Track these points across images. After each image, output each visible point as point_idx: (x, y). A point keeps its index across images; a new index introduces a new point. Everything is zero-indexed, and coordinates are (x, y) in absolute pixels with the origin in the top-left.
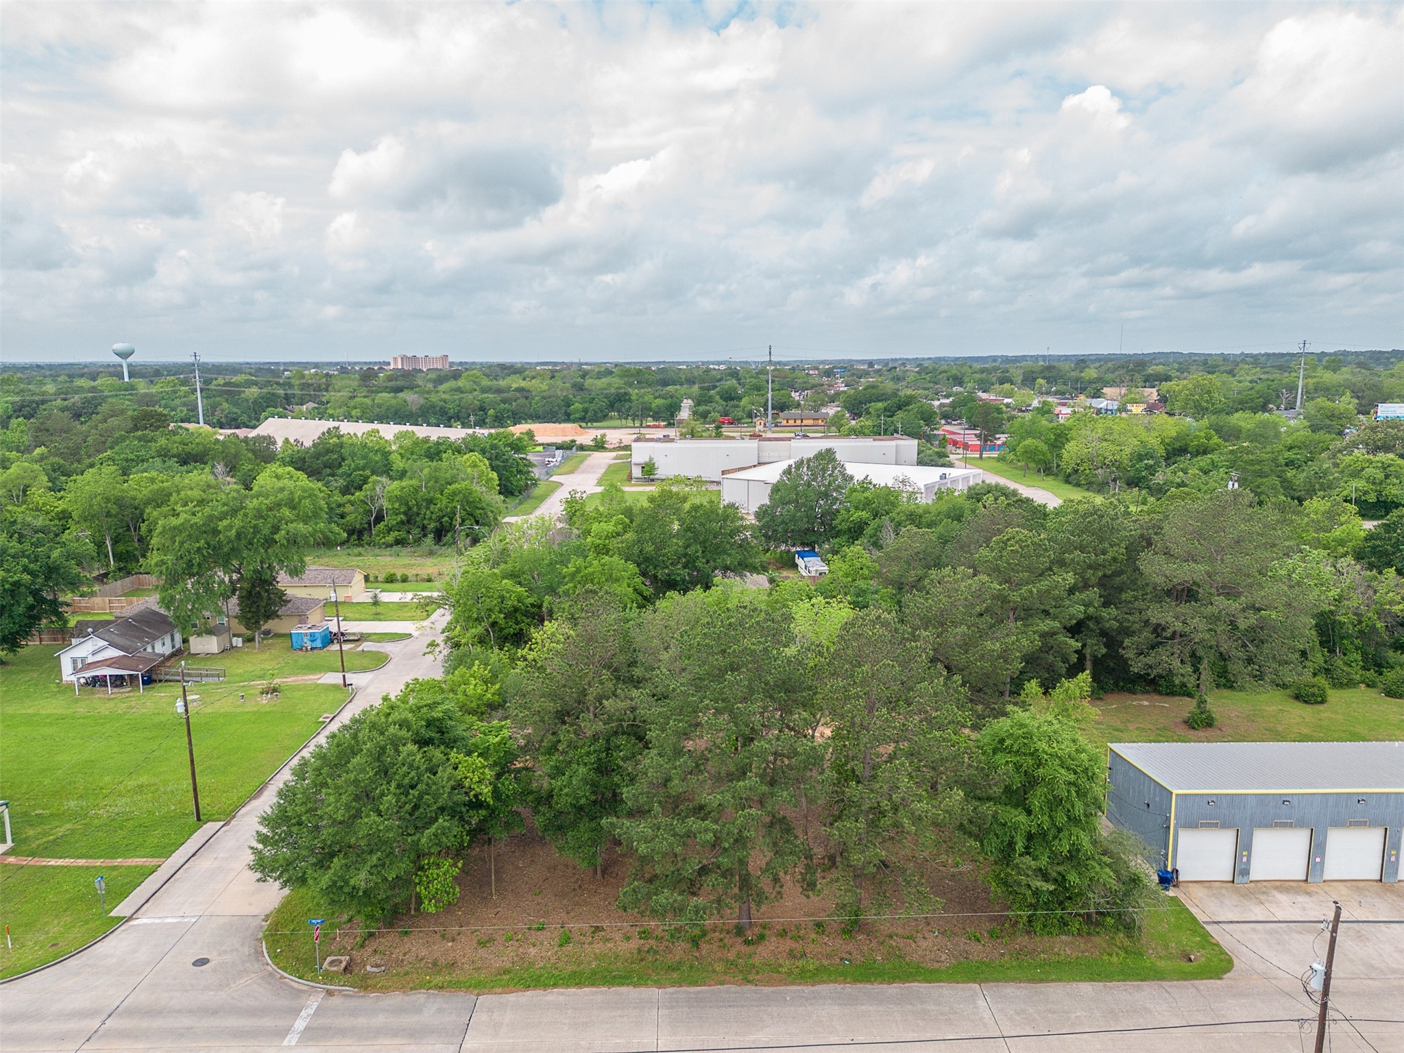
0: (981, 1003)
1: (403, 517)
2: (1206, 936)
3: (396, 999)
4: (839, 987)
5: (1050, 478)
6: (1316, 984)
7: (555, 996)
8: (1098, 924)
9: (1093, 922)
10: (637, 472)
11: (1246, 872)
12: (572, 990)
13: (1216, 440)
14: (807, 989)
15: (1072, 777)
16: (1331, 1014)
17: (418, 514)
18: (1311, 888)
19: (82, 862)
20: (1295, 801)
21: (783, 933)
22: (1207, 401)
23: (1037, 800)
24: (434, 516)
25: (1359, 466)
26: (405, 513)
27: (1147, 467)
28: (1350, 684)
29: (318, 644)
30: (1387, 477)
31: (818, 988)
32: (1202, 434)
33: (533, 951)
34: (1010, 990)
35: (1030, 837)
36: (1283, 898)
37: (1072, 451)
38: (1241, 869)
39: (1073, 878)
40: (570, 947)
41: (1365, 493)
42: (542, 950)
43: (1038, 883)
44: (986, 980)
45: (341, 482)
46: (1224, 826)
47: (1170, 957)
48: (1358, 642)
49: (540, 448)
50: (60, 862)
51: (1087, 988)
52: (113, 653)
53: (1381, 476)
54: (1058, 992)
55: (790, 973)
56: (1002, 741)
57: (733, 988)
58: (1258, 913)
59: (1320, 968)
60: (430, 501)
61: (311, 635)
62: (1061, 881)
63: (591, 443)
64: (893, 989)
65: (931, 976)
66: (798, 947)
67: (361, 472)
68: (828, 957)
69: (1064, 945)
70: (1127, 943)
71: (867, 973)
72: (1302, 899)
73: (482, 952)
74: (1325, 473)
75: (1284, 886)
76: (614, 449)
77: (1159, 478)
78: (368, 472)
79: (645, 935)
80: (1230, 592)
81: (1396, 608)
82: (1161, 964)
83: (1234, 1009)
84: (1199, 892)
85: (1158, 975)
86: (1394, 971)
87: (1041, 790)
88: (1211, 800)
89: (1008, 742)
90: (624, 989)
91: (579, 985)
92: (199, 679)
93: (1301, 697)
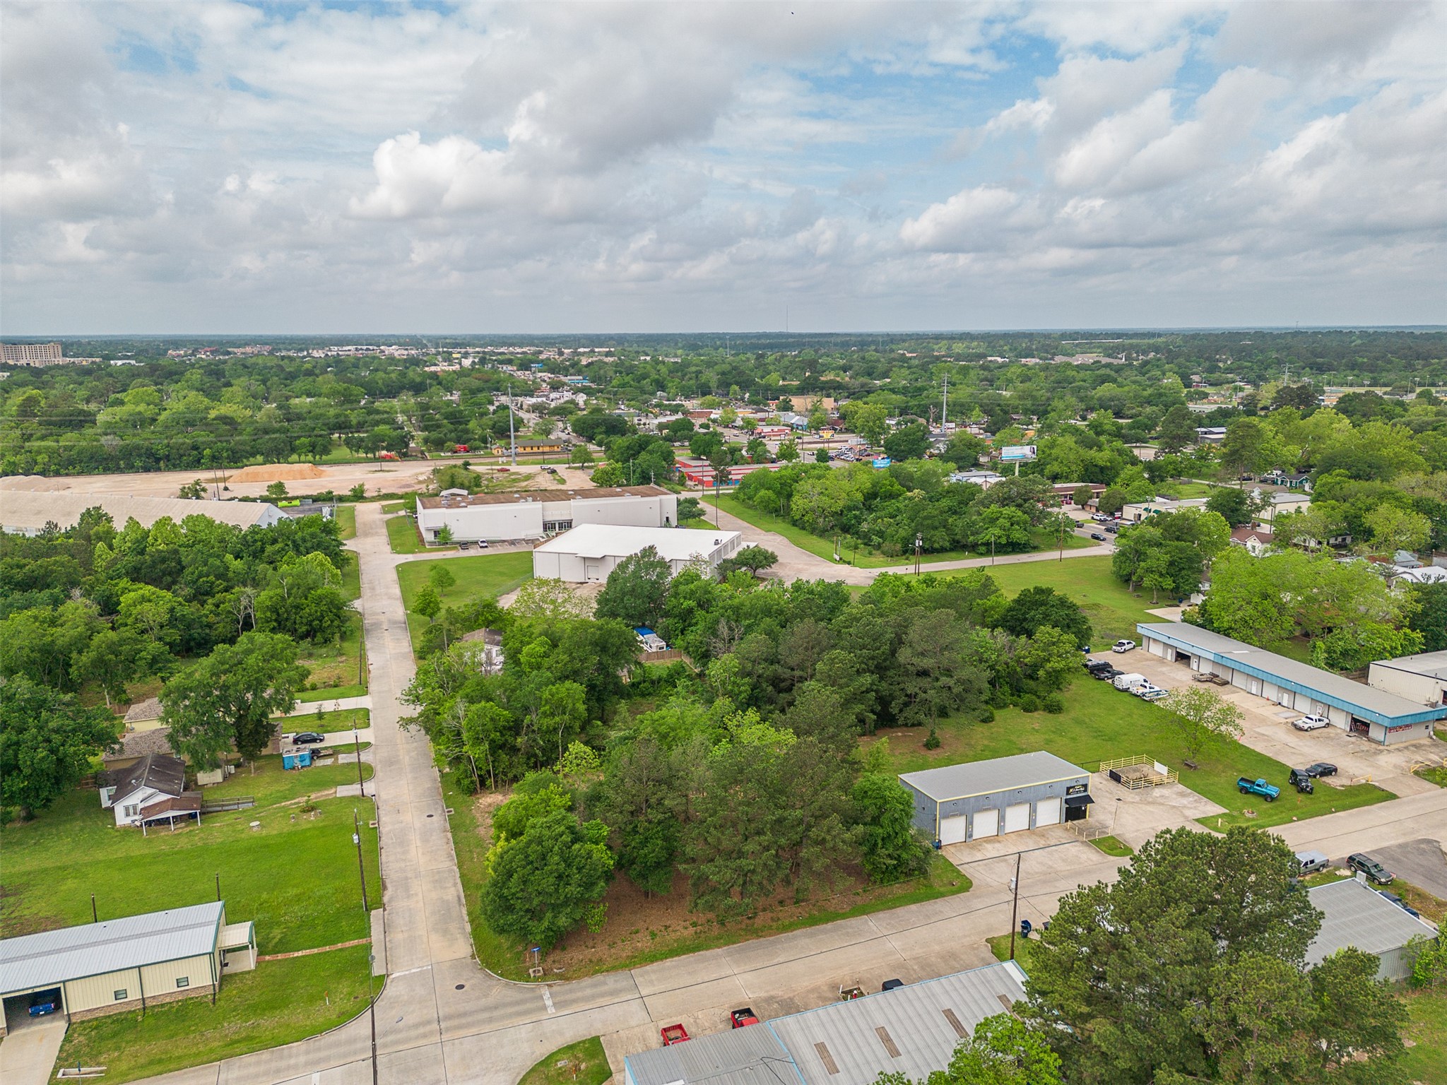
0: (870, 923)
1: (275, 624)
2: (958, 872)
3: (587, 981)
4: (804, 930)
5: (779, 520)
6: (1013, 886)
7: (669, 963)
8: (911, 875)
9: (909, 873)
10: (429, 537)
11: (971, 836)
12: (676, 958)
13: (897, 487)
14: (790, 934)
15: (902, 807)
16: (1018, 897)
17: (287, 619)
18: (1000, 838)
19: (315, 951)
20: (991, 797)
21: (764, 910)
22: (879, 427)
23: (885, 820)
24: (304, 621)
25: (994, 516)
26: (276, 620)
27: (856, 517)
28: (1005, 706)
29: (307, 762)
30: (1012, 525)
31: (795, 932)
32: (887, 482)
33: (639, 945)
34: (881, 915)
35: (883, 839)
36: (988, 846)
37: (798, 503)
38: (969, 835)
39: (904, 856)
40: (658, 939)
41: (999, 537)
42: (643, 942)
43: (889, 861)
44: (869, 913)
45: (188, 591)
46: (961, 815)
47: (945, 885)
48: (1007, 679)
49: (297, 502)
50: (300, 954)
51: (913, 907)
52: (163, 797)
53: (1008, 525)
54: (901, 911)
55: (778, 929)
56: (866, 792)
57: (755, 941)
58: (979, 856)
59: (1014, 879)
60: (298, 607)
61: (301, 756)
62: (898, 858)
63: (350, 493)
64: (829, 926)
65: (844, 916)
66: (774, 915)
67: (205, 579)
68: (791, 917)
69: (897, 889)
70: (925, 882)
71: (813, 921)
72: (997, 845)
73: (613, 951)
74: (974, 523)
75: (988, 840)
76: (373, 499)
77: (865, 527)
78: (212, 578)
79: (694, 925)
80: (948, 672)
81: (1027, 660)
82: (942, 889)
83: (977, 904)
84: (952, 849)
85: (942, 895)
86: (1037, 873)
87: (887, 815)
88: (955, 803)
89: (870, 793)
90: (701, 953)
91: (678, 955)
92: (236, 807)
93: (984, 721)
